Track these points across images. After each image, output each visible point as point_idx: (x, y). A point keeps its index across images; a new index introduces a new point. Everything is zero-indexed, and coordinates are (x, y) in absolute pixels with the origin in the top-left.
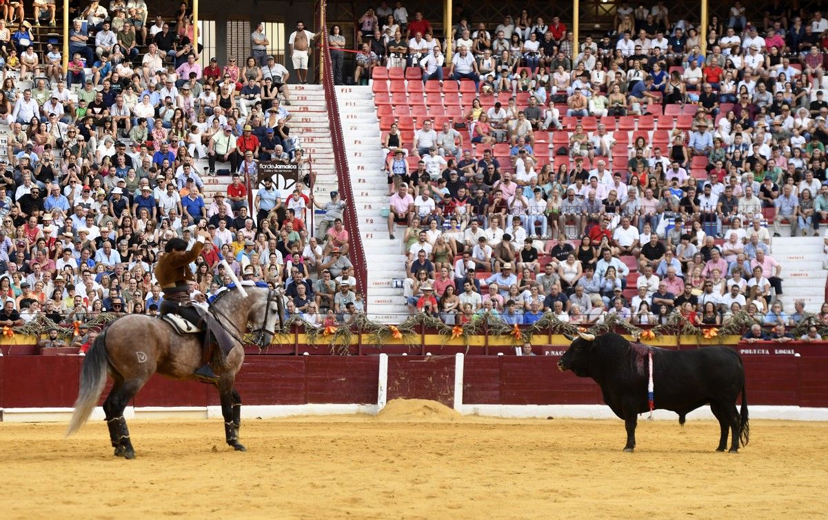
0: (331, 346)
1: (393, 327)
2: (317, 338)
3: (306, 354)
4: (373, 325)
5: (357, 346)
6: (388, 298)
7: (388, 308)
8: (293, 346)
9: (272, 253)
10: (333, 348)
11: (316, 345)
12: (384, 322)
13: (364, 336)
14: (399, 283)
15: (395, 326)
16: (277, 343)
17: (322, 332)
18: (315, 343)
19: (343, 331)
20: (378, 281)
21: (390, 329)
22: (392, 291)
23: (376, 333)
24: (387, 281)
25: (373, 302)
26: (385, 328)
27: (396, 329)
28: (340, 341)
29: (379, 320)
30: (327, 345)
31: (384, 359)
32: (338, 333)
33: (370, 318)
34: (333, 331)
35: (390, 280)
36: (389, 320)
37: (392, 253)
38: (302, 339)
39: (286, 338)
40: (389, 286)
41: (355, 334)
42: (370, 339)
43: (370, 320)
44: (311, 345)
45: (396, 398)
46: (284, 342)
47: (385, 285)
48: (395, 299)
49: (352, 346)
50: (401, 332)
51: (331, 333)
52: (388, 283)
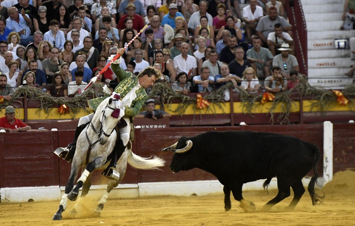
0: (269, 115)
1: (337, 92)
2: (254, 107)
3: (243, 123)
4: (315, 90)
5: (299, 114)
6: (331, 61)
7: (332, 71)
8: (229, 116)
9: (203, 16)
10: (272, 117)
11: (254, 114)
12: (327, 86)
13: (306, 104)
14: (342, 44)
15: (340, 90)
16: (211, 113)
17: (259, 100)
18: (253, 112)
19: (282, 98)
20: (318, 42)
21: (334, 93)
22: (334, 53)
23: (319, 99)
24: (328, 42)
25: (315, 66)
26: (329, 93)
27: (341, 94)
28: (279, 109)
29: (322, 85)
30: (265, 114)
31: (328, 127)
32: (277, 100)
33: (312, 83)
34: (271, 99)
35: (332, 41)
36: (334, 84)
37: (333, 11)
38: (238, 108)
39: (220, 107)
40: (332, 47)
41: (296, 100)
42: (313, 105)
43: (312, 85)
44: (247, 114)
45: (343, 170)
46: (219, 111)
47: (326, 47)
48: (338, 61)
49: (293, 114)
50: (347, 97)
51: (269, 101)
52: (331, 44)
